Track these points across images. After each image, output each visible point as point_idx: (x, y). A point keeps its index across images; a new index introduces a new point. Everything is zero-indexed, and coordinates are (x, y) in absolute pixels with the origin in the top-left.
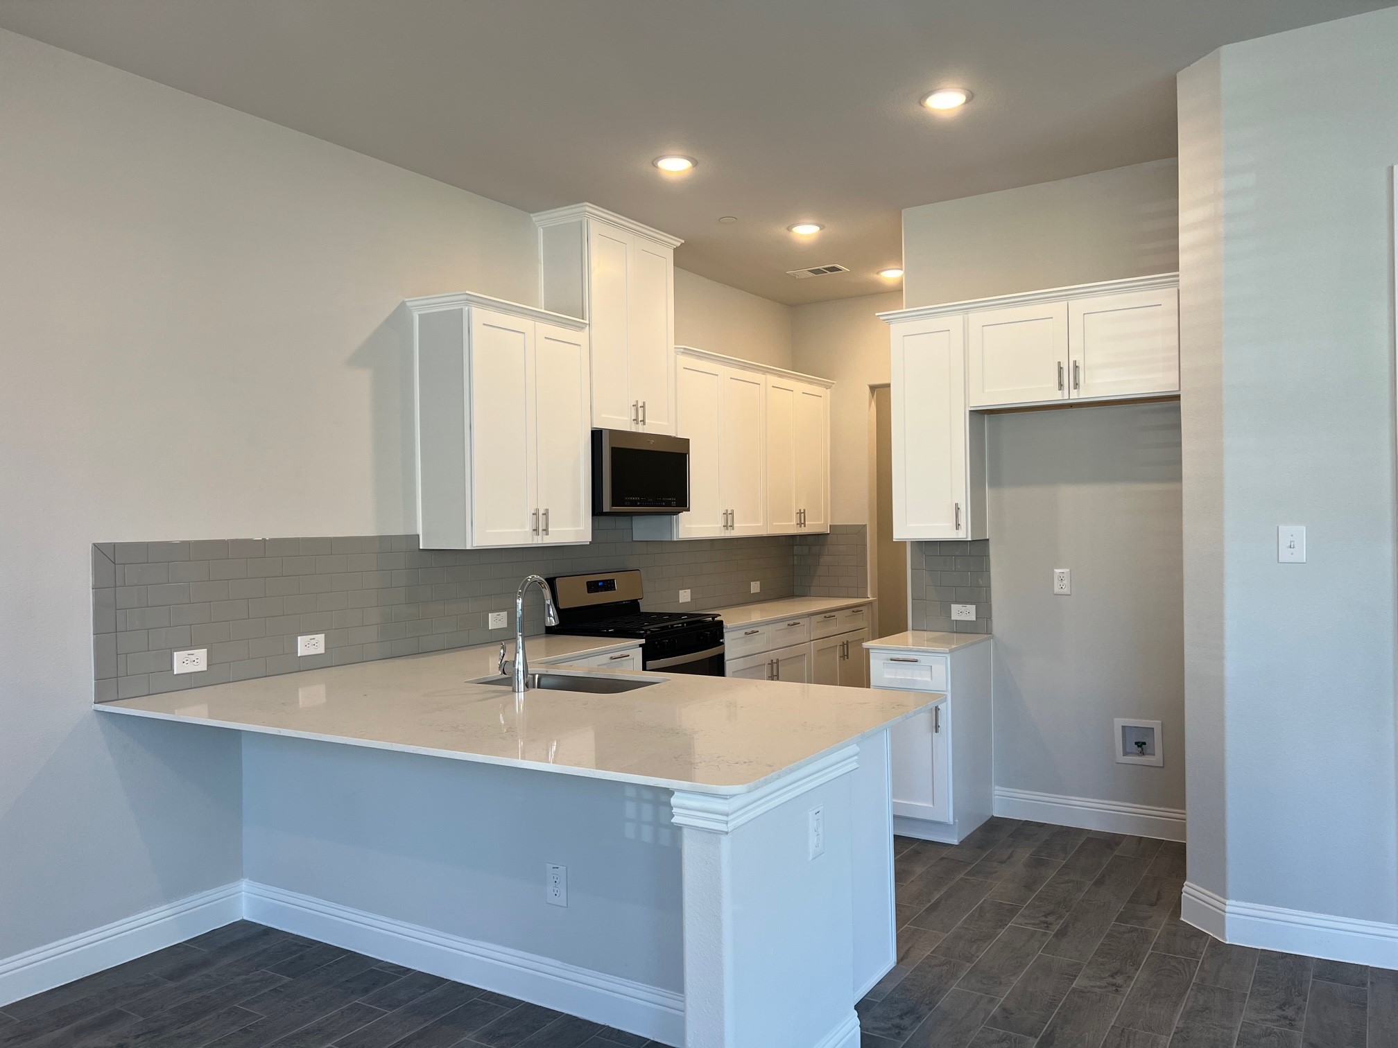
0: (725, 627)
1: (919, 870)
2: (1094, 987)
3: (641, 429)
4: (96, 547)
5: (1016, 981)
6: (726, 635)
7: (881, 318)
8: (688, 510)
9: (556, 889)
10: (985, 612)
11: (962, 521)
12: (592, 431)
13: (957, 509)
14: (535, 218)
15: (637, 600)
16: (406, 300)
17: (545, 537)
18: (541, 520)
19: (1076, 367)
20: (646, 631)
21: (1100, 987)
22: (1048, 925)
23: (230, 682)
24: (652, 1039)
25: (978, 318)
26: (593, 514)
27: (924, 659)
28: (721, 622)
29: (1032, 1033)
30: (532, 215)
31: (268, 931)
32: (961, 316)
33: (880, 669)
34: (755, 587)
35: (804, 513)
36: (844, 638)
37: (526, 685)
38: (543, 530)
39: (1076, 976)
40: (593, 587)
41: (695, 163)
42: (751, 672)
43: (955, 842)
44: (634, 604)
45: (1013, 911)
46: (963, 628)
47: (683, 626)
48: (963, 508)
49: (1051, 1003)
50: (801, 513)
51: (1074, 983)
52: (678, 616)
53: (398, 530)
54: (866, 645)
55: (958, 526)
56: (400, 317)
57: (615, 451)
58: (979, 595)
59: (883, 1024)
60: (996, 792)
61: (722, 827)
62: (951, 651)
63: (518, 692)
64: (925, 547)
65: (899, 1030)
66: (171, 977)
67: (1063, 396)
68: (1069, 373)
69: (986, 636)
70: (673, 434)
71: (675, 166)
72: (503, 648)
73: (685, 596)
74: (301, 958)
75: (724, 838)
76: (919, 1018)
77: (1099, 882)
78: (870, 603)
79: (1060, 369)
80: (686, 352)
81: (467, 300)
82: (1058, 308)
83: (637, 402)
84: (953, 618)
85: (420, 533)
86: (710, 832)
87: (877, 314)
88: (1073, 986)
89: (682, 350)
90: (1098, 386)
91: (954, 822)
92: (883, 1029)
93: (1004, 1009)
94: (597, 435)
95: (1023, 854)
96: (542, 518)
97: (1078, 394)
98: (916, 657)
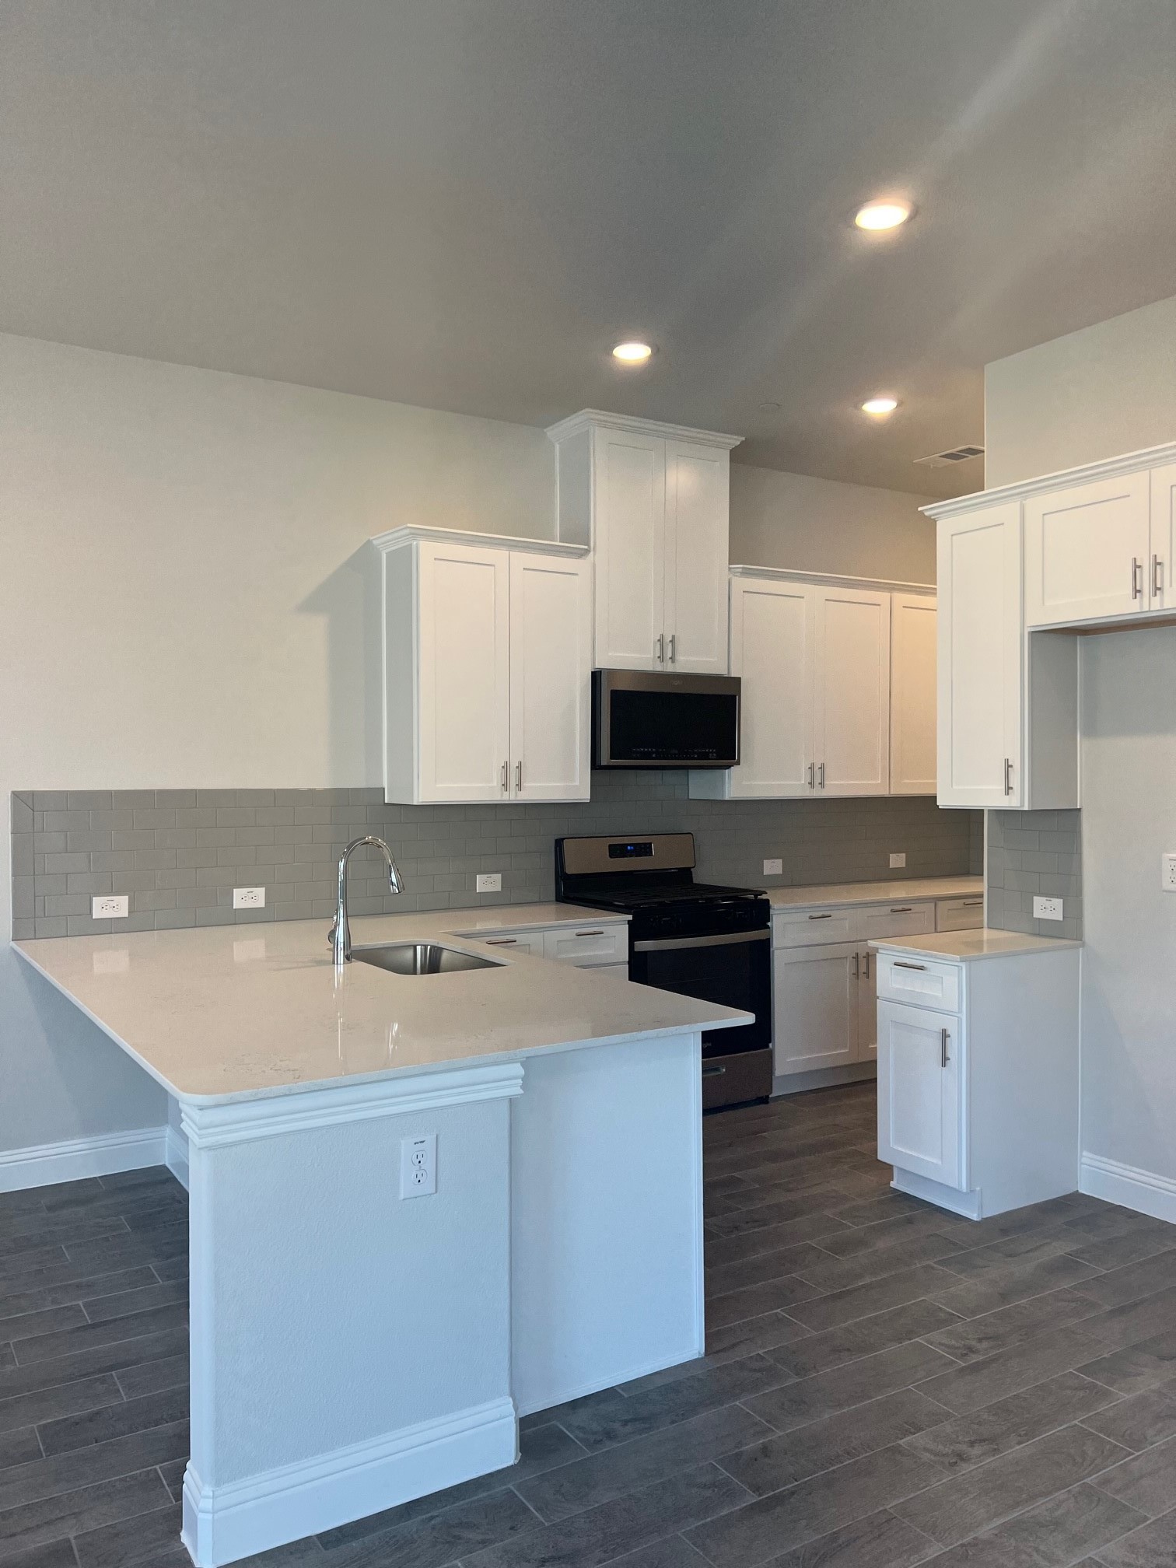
0: (772, 907)
1: (886, 1243)
2: (929, 1451)
3: (669, 668)
4: (16, 795)
6: (774, 918)
7: (928, 512)
8: (738, 763)
10: (1075, 911)
11: (1015, 782)
12: (592, 672)
13: (1009, 766)
14: (551, 432)
15: (690, 868)
16: (371, 538)
17: (519, 793)
19: (1158, 565)
21: (937, 1453)
22: (968, 1353)
23: (154, 930)
25: (1037, 505)
26: (593, 768)
28: (768, 901)
30: (545, 430)
32: (1018, 503)
33: (887, 975)
34: (897, 861)
38: (516, 785)
39: (921, 1429)
40: (617, 851)
43: (979, 1217)
44: (686, 873)
45: (943, 1323)
46: (1046, 930)
48: (1017, 765)
51: (906, 1439)
55: (1008, 790)
56: (363, 558)
57: (615, 695)
58: (1069, 889)
59: (594, 1425)
60: (1084, 1160)
62: (969, 960)
64: (1003, 817)
68: (1150, 573)
69: (1074, 942)
70: (722, 672)
71: (632, 353)
72: (329, 917)
73: (773, 867)
79: (1136, 568)
80: (746, 573)
81: (413, 534)
82: (1136, 482)
83: (663, 636)
84: (1034, 916)
85: (385, 786)
87: (920, 509)
88: (900, 1442)
89: (742, 570)
91: (970, 1190)
92: (587, 1431)
93: (765, 1448)
94: (596, 676)
95: (1058, 1250)
96: (513, 773)
97: (1162, 602)
98: (925, 964)
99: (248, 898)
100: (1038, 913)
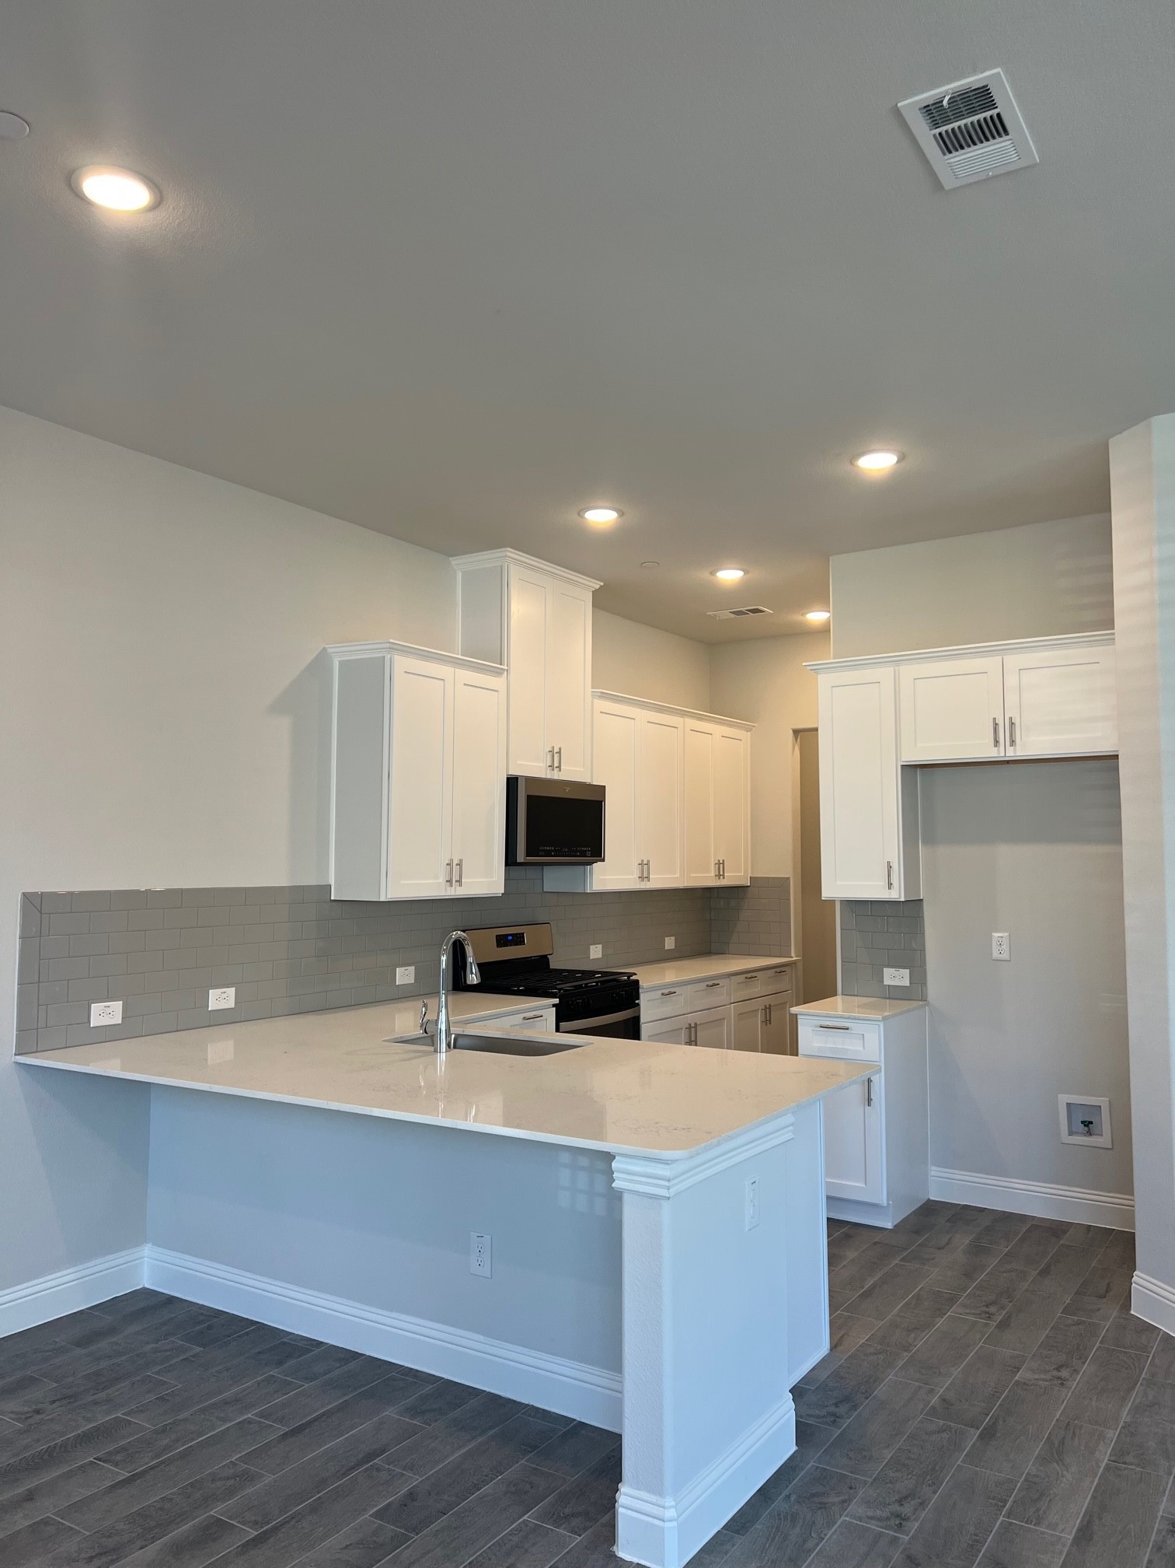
0: (641, 987)
1: (851, 1254)
2: (1038, 1379)
3: (556, 775)
4: (24, 894)
5: (956, 1372)
6: (642, 996)
7: (809, 668)
8: (603, 860)
10: (919, 978)
11: (895, 880)
12: (507, 778)
13: (890, 867)
14: (455, 561)
15: (546, 955)
16: (328, 646)
17: (458, 888)
18: (455, 871)
19: (1012, 724)
20: (560, 990)
21: (1043, 1380)
22: (990, 1316)
24: (578, 1419)
25: (909, 671)
26: (506, 865)
27: (856, 1027)
28: (637, 981)
29: (974, 1425)
30: (451, 559)
31: (171, 1300)
32: (892, 669)
33: (809, 1036)
34: (670, 943)
35: (723, 863)
36: (766, 1001)
37: (449, 1045)
38: (456, 881)
39: (1019, 1369)
40: (503, 941)
41: (621, 514)
42: (668, 1036)
43: (889, 1226)
44: (544, 959)
45: (952, 1300)
46: (896, 994)
47: (597, 984)
48: (895, 866)
49: (993, 1395)
50: (720, 864)
51: (1018, 1375)
52: (590, 974)
53: (311, 880)
54: (794, 1010)
55: (890, 885)
56: (320, 663)
57: (530, 799)
58: (913, 959)
59: (817, 1412)
60: (933, 1173)
61: (664, 1193)
62: (884, 1019)
63: (440, 1052)
64: (854, 906)
65: (835, 1419)
66: (80, 1343)
67: (999, 752)
68: (1005, 729)
69: (921, 1003)
70: (588, 780)
71: (601, 517)
72: (425, 1006)
73: (596, 952)
74: (209, 1327)
75: (665, 1204)
76: (855, 1407)
77: (1045, 1272)
78: (795, 963)
79: (996, 725)
80: (604, 696)
81: (389, 648)
82: (991, 663)
83: (553, 748)
84: (885, 983)
85: (332, 882)
86: (651, 1198)
87: (804, 664)
88: (1017, 1378)
89: (599, 694)
90: (1034, 744)
91: (888, 1204)
92: (818, 1417)
93: (944, 1400)
94: (512, 783)
95: (963, 1240)
96: (456, 869)
97: (1015, 751)
98: (846, 1025)
99: (221, 999)
100: (887, 982)
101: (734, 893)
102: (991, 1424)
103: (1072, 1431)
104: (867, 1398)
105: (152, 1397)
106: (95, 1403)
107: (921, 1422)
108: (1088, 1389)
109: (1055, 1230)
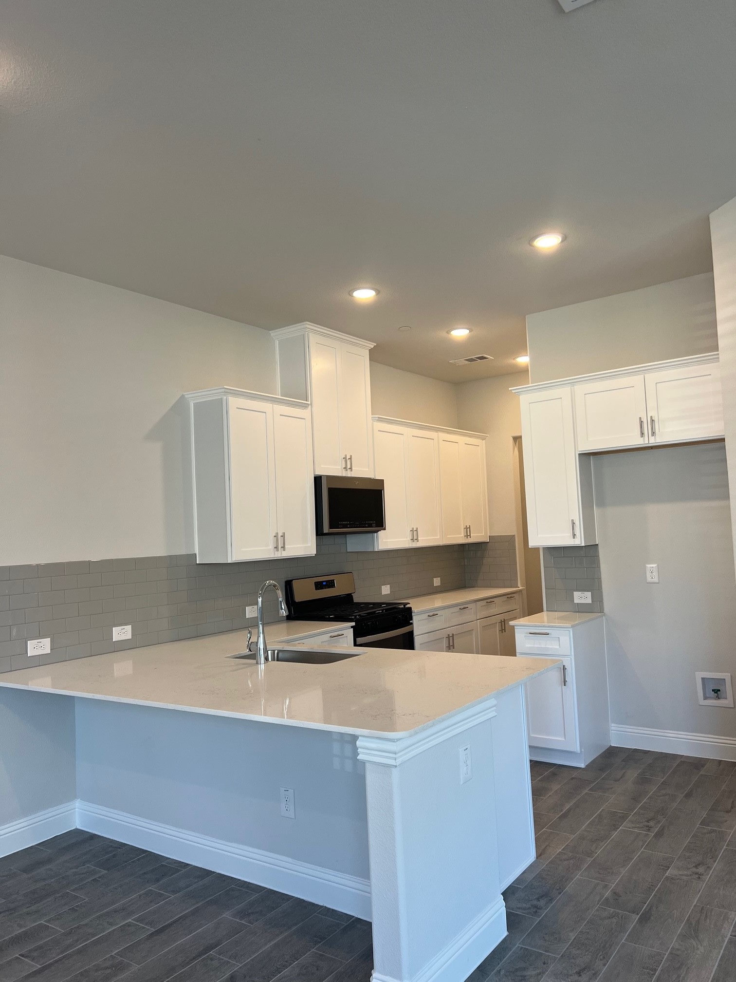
0: (413, 612)
1: (555, 787)
2: (682, 875)
3: (349, 474)
5: (624, 871)
6: (414, 618)
7: (513, 391)
8: (385, 529)
9: (287, 806)
10: (598, 598)
11: (577, 532)
12: (315, 477)
13: (573, 523)
14: (273, 333)
15: (351, 594)
16: (185, 393)
17: (283, 552)
18: (280, 541)
19: (652, 421)
20: (355, 616)
21: (687, 875)
22: (649, 828)
23: (66, 661)
24: (356, 916)
25: (581, 389)
26: (316, 535)
27: (554, 633)
28: (410, 608)
29: (634, 911)
30: (270, 332)
31: (93, 837)
32: (570, 388)
33: (522, 640)
34: (437, 582)
35: (469, 528)
36: (502, 617)
37: (266, 659)
38: (282, 547)
39: (669, 867)
40: (319, 586)
41: (378, 292)
42: (433, 646)
43: (583, 766)
44: (349, 597)
45: (624, 818)
46: (582, 609)
47: (383, 611)
48: (577, 523)
49: (649, 888)
50: (467, 528)
51: (667, 873)
52: (379, 605)
53: (182, 551)
54: (512, 623)
55: (574, 536)
56: (180, 406)
57: (331, 490)
58: (593, 584)
59: (524, 905)
60: (612, 728)
61: (392, 762)
62: (572, 627)
63: (260, 664)
64: (554, 551)
65: (537, 910)
66: (25, 871)
67: (644, 440)
68: (648, 425)
69: (600, 614)
70: (372, 477)
71: (364, 295)
72: (250, 633)
73: (386, 590)
74: (114, 856)
75: (394, 770)
76: (551, 900)
77: (688, 795)
78: (521, 591)
79: (641, 422)
80: (380, 420)
81: (225, 392)
82: (637, 380)
83: (346, 456)
84: (575, 602)
85: (197, 552)
86: (384, 766)
87: (510, 389)
88: (667, 874)
89: (377, 418)
90: (668, 434)
91: (581, 751)
92: (524, 909)
93: (615, 893)
94: (318, 480)
95: (632, 774)
96: (280, 540)
97: (655, 438)
98: (547, 631)
99: (122, 633)
100: (577, 601)
101: (479, 546)
102: (647, 910)
103: (705, 914)
104: (560, 893)
105: (66, 908)
106: (28, 914)
107: (597, 910)
108: (717, 881)
109: (697, 764)
